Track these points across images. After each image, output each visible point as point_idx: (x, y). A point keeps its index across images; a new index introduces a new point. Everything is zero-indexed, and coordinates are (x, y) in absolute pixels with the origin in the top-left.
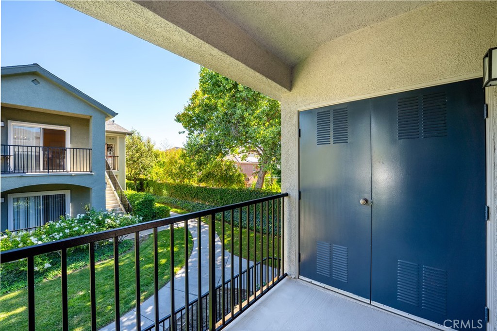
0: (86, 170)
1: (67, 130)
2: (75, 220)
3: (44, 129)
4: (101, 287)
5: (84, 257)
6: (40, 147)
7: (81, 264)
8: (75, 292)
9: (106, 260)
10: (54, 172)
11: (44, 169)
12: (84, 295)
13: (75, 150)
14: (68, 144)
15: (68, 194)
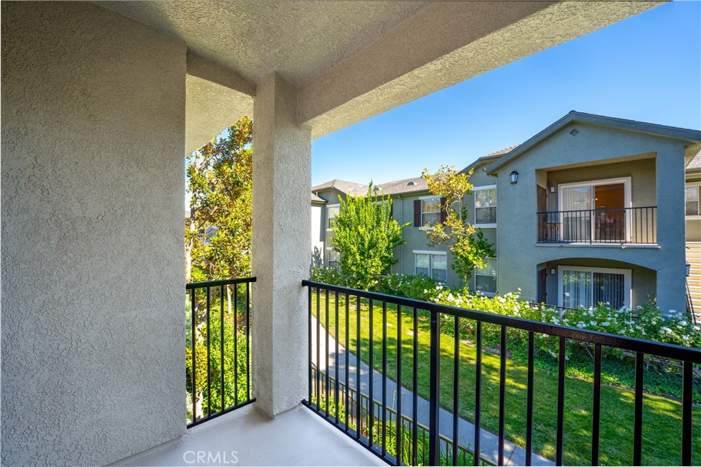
0: (650, 241)
1: (627, 181)
2: (616, 313)
3: (596, 187)
4: (614, 423)
5: (622, 371)
6: (590, 211)
7: (612, 379)
8: (578, 405)
9: (654, 394)
10: (608, 243)
11: (596, 239)
12: (584, 417)
13: (639, 211)
14: (629, 203)
15: (627, 274)
